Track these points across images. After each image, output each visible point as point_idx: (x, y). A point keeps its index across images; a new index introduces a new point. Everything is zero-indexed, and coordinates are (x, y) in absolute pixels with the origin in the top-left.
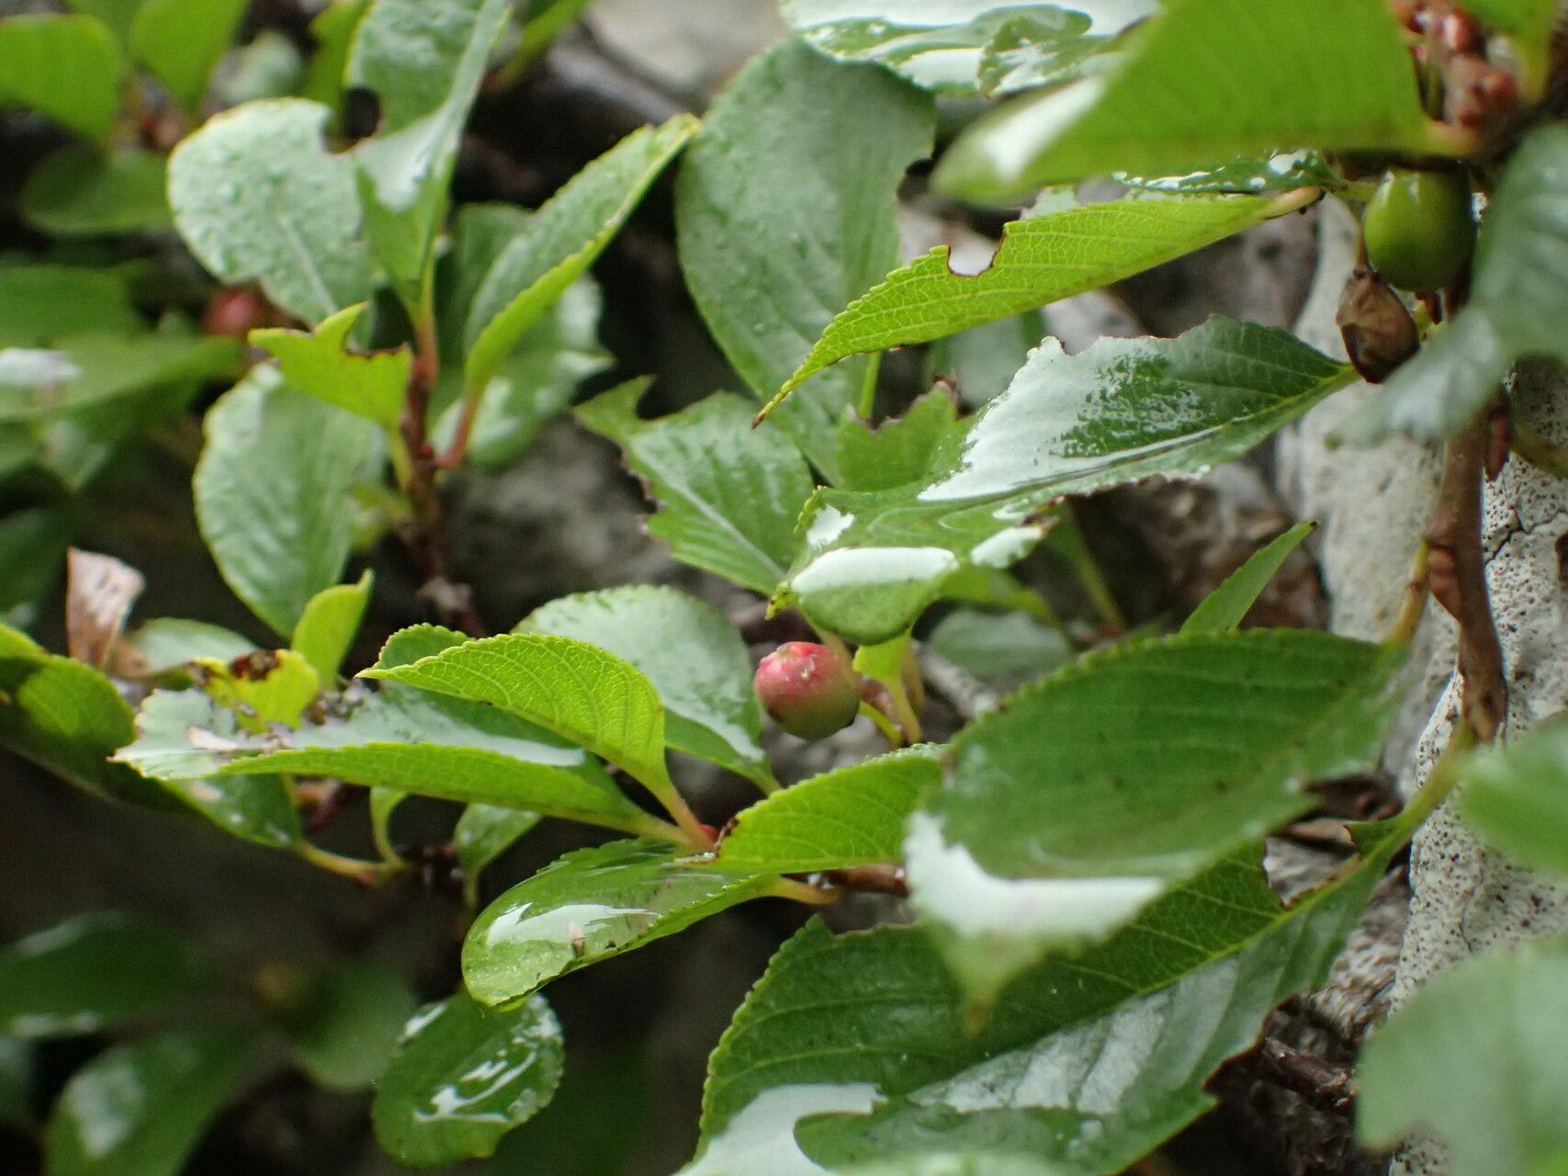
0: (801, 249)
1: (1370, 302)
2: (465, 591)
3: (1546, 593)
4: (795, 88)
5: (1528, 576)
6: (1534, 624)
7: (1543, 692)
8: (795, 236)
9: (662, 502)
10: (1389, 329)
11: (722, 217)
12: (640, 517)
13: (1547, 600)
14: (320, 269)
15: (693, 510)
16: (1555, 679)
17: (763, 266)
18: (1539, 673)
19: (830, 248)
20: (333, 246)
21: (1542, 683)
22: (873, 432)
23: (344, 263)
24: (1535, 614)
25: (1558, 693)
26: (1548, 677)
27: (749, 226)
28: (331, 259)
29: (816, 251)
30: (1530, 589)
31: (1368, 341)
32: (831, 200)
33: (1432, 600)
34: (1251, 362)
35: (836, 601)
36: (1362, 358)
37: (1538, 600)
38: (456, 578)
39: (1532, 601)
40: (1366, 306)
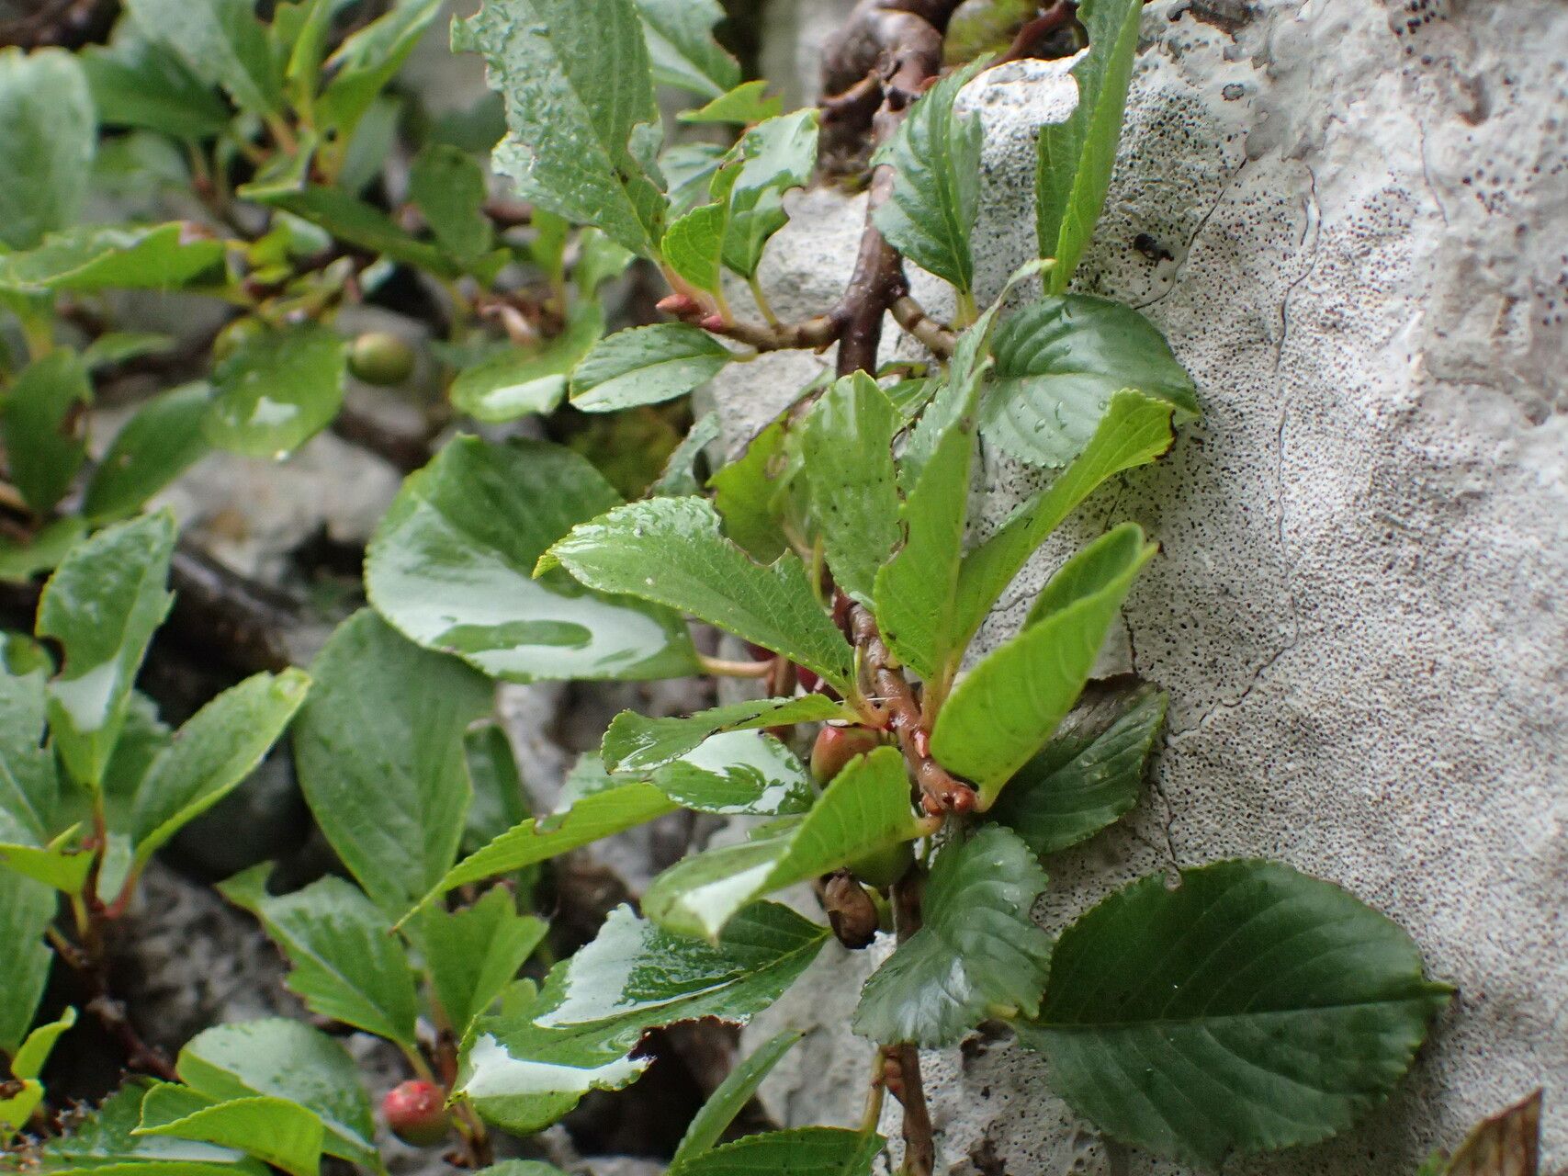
0: (386, 770)
1: (849, 895)
2: (122, 1005)
3: (952, 1075)
4: (374, 648)
5: (937, 1061)
6: (944, 1096)
7: (952, 1144)
8: (380, 760)
9: (295, 961)
10: (862, 914)
11: (326, 745)
12: (281, 975)
13: (953, 1080)
14: (11, 766)
15: (317, 968)
16: (959, 1136)
17: (358, 783)
18: (948, 1131)
19: (407, 770)
20: (21, 749)
21: (951, 1138)
22: (449, 915)
23: (32, 764)
24: (945, 1088)
25: (963, 1146)
26: (955, 1134)
27: (348, 752)
28: (21, 760)
29: (396, 771)
30: (939, 1071)
31: (848, 923)
32: (405, 734)
33: (887, 1092)
34: (765, 928)
35: (498, 1104)
36: (844, 934)
37: (946, 1079)
38: (115, 995)
39: (941, 1079)
40: (847, 898)
